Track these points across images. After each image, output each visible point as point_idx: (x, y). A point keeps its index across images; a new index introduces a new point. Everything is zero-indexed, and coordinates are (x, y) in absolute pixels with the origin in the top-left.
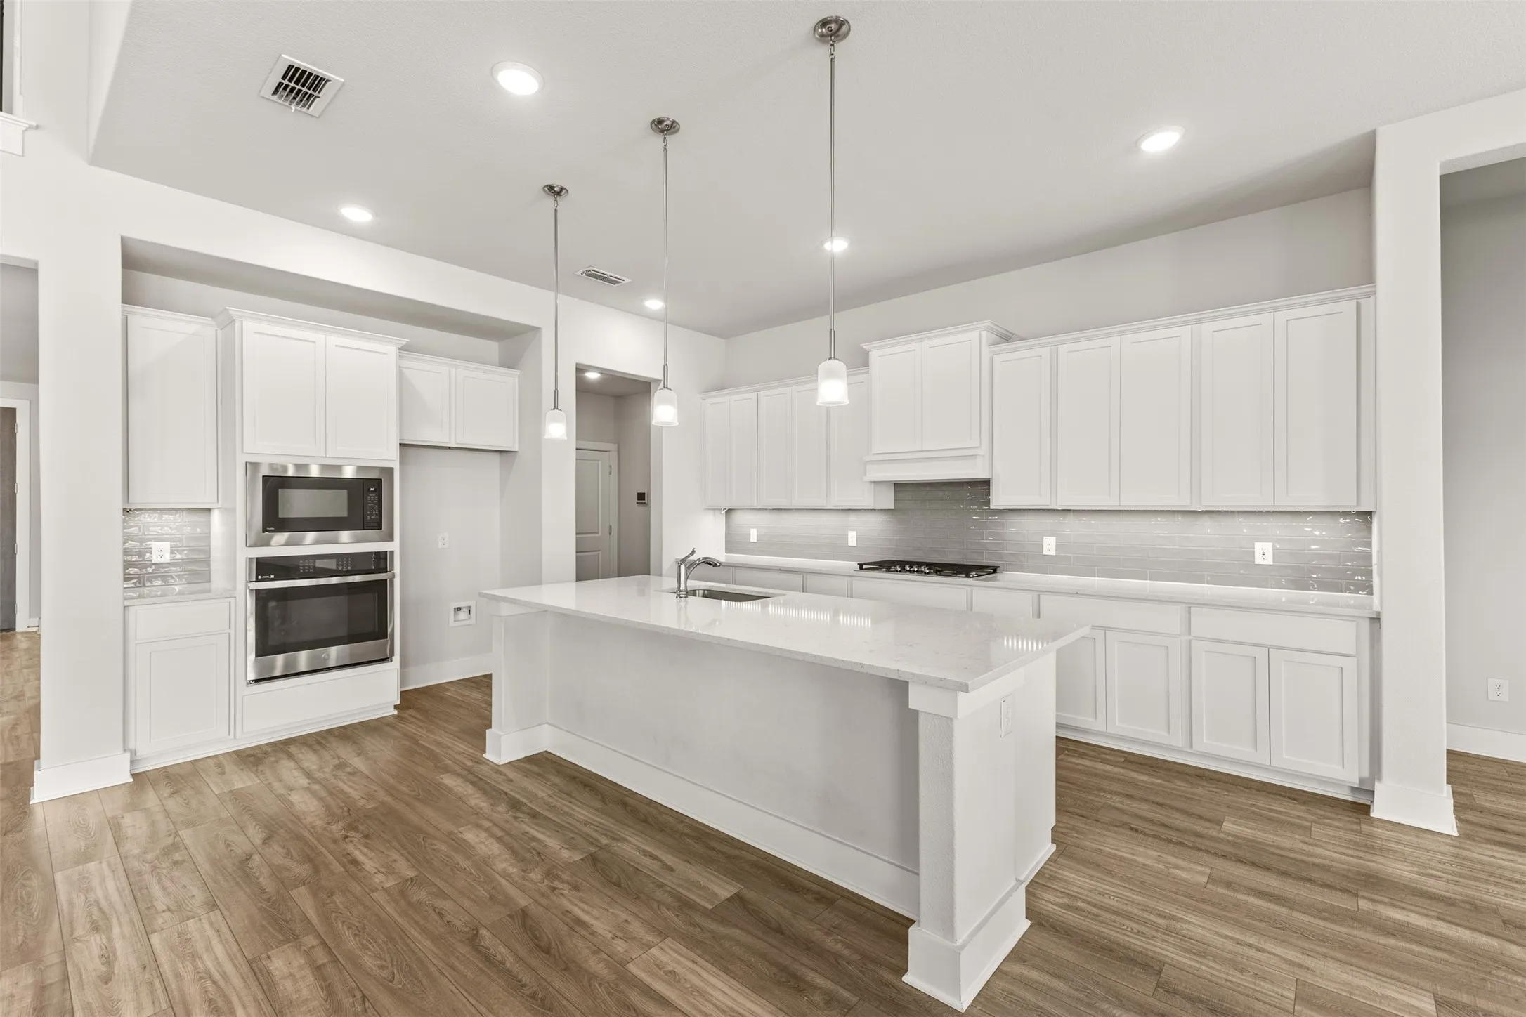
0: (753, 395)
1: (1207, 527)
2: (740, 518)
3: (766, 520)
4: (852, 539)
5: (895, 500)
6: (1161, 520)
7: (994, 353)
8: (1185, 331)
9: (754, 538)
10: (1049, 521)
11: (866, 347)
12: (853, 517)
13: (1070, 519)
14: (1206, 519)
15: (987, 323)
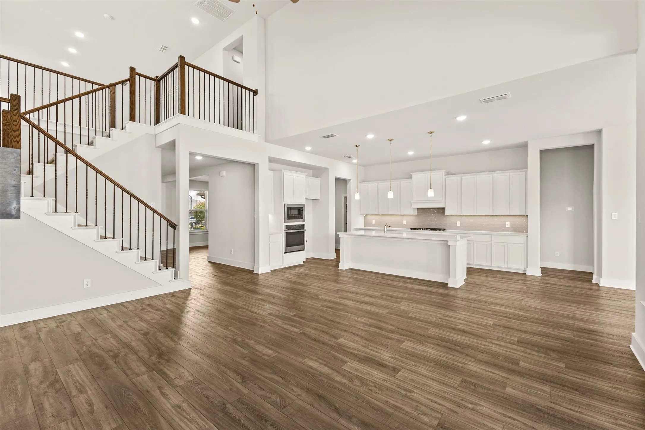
0: (377, 184)
1: (496, 219)
2: (369, 218)
3: (378, 218)
4: (405, 222)
5: (417, 213)
6: (485, 217)
7: (446, 177)
8: (491, 176)
9: (374, 222)
10: (459, 218)
11: (411, 173)
12: (405, 217)
13: (464, 217)
14: (495, 217)
15: (444, 170)
